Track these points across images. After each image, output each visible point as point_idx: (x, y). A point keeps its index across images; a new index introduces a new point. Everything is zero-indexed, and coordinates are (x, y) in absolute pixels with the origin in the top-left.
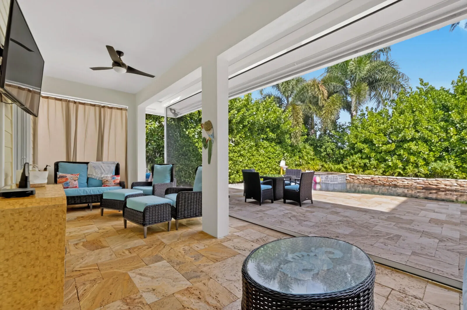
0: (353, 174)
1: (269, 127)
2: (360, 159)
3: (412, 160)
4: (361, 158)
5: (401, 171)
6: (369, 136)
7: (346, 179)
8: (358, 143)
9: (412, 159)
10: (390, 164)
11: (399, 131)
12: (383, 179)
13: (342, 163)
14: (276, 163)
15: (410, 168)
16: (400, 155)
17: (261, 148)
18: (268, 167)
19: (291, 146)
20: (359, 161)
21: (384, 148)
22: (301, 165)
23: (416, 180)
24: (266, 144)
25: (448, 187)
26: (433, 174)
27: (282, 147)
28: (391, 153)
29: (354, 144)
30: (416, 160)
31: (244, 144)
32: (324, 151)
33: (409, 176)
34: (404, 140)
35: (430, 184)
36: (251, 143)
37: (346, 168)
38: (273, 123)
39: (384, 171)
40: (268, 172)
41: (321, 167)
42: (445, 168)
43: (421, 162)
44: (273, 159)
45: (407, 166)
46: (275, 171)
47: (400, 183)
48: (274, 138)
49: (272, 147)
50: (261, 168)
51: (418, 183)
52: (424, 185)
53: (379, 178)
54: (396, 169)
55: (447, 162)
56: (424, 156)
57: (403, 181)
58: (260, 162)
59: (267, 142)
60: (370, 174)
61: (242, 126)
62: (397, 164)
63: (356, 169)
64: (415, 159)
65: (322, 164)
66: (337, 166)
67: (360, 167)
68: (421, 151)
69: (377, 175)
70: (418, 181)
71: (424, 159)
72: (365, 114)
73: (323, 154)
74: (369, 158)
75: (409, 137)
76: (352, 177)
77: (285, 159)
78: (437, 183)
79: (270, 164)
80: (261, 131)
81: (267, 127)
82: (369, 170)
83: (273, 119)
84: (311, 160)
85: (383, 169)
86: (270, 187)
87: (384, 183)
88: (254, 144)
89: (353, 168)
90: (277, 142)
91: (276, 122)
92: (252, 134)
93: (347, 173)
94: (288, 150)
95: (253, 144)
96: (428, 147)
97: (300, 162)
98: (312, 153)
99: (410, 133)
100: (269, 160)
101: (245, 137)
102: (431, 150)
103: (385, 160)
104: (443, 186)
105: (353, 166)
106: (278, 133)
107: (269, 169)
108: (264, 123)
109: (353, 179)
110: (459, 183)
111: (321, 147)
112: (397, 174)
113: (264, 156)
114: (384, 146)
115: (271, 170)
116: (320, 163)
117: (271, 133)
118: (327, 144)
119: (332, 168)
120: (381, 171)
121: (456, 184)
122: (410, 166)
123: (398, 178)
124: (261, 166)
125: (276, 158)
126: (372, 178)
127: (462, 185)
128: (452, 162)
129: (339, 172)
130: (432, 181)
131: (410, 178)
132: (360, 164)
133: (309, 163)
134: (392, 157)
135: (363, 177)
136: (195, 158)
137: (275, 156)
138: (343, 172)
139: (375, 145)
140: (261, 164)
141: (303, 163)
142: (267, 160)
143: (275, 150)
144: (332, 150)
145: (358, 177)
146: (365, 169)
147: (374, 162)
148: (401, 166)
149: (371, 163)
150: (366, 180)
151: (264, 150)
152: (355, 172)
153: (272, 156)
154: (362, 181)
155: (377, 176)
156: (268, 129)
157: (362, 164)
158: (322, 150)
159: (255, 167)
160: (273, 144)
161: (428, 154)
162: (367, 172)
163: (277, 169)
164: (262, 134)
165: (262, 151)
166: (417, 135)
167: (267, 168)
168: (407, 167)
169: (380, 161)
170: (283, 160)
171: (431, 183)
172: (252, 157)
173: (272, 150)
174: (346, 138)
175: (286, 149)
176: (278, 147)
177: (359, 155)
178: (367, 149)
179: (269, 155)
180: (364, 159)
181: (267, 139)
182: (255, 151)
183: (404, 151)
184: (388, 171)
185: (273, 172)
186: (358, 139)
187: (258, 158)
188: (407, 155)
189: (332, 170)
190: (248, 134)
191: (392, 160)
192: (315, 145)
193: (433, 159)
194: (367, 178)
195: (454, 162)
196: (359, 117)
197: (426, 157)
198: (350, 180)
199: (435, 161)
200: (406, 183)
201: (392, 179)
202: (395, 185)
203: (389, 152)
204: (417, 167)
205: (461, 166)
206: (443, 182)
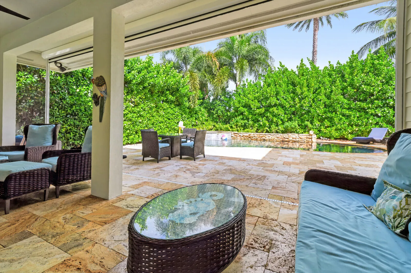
0: (237, 132)
1: (169, 90)
2: (241, 120)
4: (243, 119)
5: (268, 129)
6: (248, 102)
7: (232, 136)
8: (240, 107)
9: (275, 119)
10: (261, 123)
11: (267, 98)
12: (257, 135)
13: (229, 123)
14: (175, 124)
15: (273, 127)
16: (267, 117)
17: (161, 109)
18: (168, 127)
19: (188, 108)
20: (242, 121)
21: (258, 111)
22: (197, 125)
23: (277, 135)
24: (166, 105)
25: (294, 139)
26: (286, 131)
27: (180, 109)
28: (262, 115)
29: (238, 108)
31: (144, 105)
32: (216, 113)
33: (272, 132)
34: (270, 106)
35: (284, 138)
36: (151, 105)
37: (231, 127)
38: (173, 87)
39: (257, 129)
40: (167, 132)
41: (213, 127)
42: (292, 126)
43: (280, 122)
44: (172, 120)
45: (272, 125)
46: (174, 131)
47: (267, 138)
48: (173, 100)
49: (172, 109)
50: (161, 128)
51: (278, 138)
52: (281, 138)
53: (254, 134)
54: (265, 127)
55: (294, 122)
58: (160, 123)
59: (167, 104)
60: (248, 132)
61: (142, 87)
62: (265, 123)
63: (238, 128)
64: (277, 120)
65: (214, 124)
66: (225, 126)
67: (241, 126)
68: (280, 114)
71: (282, 120)
72: (246, 84)
73: (215, 116)
74: (248, 119)
75: (273, 104)
76: (236, 134)
77: (183, 120)
78: (289, 137)
79: (169, 124)
80: (161, 93)
81: (167, 90)
82: (247, 128)
83: (172, 83)
84: (205, 121)
85: (257, 128)
86: (168, 145)
87: (257, 139)
88: (155, 105)
89: (237, 128)
90: (176, 105)
91: (175, 86)
92: (152, 96)
93: (232, 131)
94: (186, 112)
95: (153, 105)
96: (284, 111)
97: (196, 123)
98: (206, 115)
99: (273, 100)
100: (168, 120)
101: (145, 99)
102: (285, 114)
103: (258, 121)
104: (292, 139)
105: (237, 125)
106: (177, 96)
107: (168, 129)
108: (164, 86)
109: (236, 136)
110: (300, 136)
111: (214, 110)
112: (265, 131)
113: (164, 117)
114: (258, 110)
115: (170, 130)
116: (212, 123)
117: (170, 96)
118: (218, 107)
119: (221, 128)
120: (255, 130)
121: (298, 137)
122: (274, 125)
123: (266, 134)
124: (161, 126)
125: (175, 119)
127: (301, 138)
128: (296, 122)
129: (227, 130)
130: (285, 135)
131: (273, 134)
132: (242, 124)
133: (204, 124)
134: (262, 118)
135: (244, 135)
136: (87, 119)
137: (174, 117)
138: (229, 130)
139: (252, 108)
140: (161, 125)
141: (199, 123)
142: (166, 121)
143: (174, 111)
144: (222, 112)
145: (240, 134)
146: (245, 128)
147: (251, 122)
148: (268, 125)
149: (249, 123)
151: (164, 111)
152: (238, 131)
153: (171, 117)
154: (243, 138)
155: (252, 133)
156: (168, 92)
157: (243, 124)
158: (214, 112)
159: (154, 127)
160: (173, 106)
161: (284, 116)
162: (246, 130)
163: (175, 129)
164: (162, 97)
165: (162, 113)
166: (278, 102)
167: (166, 129)
168: (271, 126)
169: (255, 121)
170: (182, 121)
171: (285, 137)
172: (152, 118)
173: (171, 112)
174: (232, 103)
175: (184, 111)
176: (177, 109)
177: (241, 117)
178: (246, 112)
179: (169, 116)
180: (245, 119)
181: (167, 101)
182: (155, 111)
183: (270, 114)
184: (260, 129)
185: (172, 132)
186: (241, 104)
187: (158, 119)
188: (271, 117)
189: (221, 129)
190: (149, 96)
191: (263, 121)
192: (209, 108)
193: (286, 120)
194: (246, 135)
195: (298, 122)
196: (242, 86)
197: (283, 118)
198: (234, 137)
199: (288, 121)
200: (270, 137)
201: (262, 135)
202: (264, 139)
203: (261, 115)
204: (277, 125)
205: (301, 125)
206: (291, 136)
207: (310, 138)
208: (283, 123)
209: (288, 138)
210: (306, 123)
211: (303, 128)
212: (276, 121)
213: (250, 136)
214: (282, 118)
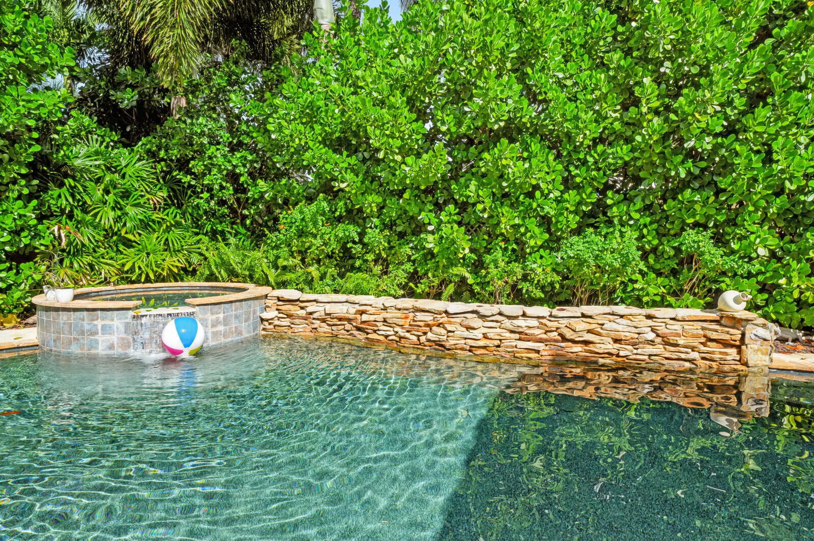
0: (298, 294)
3: (504, 227)
4: (331, 217)
5: (467, 275)
6: (355, 114)
7: (262, 320)
9: (508, 219)
10: (430, 241)
12: (399, 314)
16: (463, 207)
21: (410, 168)
23: (516, 318)
25: (626, 351)
28: (435, 194)
30: (519, 226)
33: (492, 298)
34: (482, 136)
35: (564, 339)
39: (414, 277)
42: (608, 257)
43: (536, 237)
45: (488, 251)
47: (457, 336)
51: (523, 336)
52: (541, 341)
53: (387, 308)
54: (452, 263)
56: (547, 209)
57: (469, 328)
60: (359, 291)
62: (453, 242)
64: (517, 221)
67: (327, 256)
68: (536, 187)
69: (386, 293)
70: (521, 322)
71: (546, 222)
74: (354, 215)
76: (287, 307)
78: (589, 331)
85: (409, 267)
87: (401, 338)
93: (277, 285)
96: (560, 167)
102: (568, 183)
103: (419, 229)
104: (611, 347)
109: (289, 316)
110: (662, 329)
112: (451, 289)
120: (402, 277)
121: (651, 336)
122: (499, 254)
123: (455, 307)
126: (362, 313)
127: (672, 339)
128: (631, 234)
130: (571, 321)
131: (496, 308)
132: (327, 243)
133: (128, 244)
134: (437, 212)
135: (332, 308)
138: (267, 283)
145: (311, 308)
146: (346, 270)
147: (375, 236)
148: (467, 251)
149: (366, 239)
150: (340, 319)
152: (306, 285)
154: (325, 328)
155: (381, 301)
157: (334, 246)
161: (558, 201)
162: (355, 278)
168: (488, 258)
169: (399, 229)
171: (569, 334)
177: (323, 203)
178: (349, 176)
180: (343, 220)
183: (481, 185)
184: (423, 278)
188: (488, 202)
189: (233, 274)
193: (573, 221)
194: (342, 310)
195: (636, 235)
197: (552, 213)
198: (276, 322)
199: (578, 231)
200: (478, 334)
201: (428, 318)
202: (439, 344)
203: (430, 191)
204: (519, 256)
205: (654, 250)
206: (608, 325)
207: (726, 344)
208: (553, 243)
209: (586, 343)
210: (691, 237)
211: (666, 271)
212: (516, 227)
213: (365, 317)
214: (550, 209)
